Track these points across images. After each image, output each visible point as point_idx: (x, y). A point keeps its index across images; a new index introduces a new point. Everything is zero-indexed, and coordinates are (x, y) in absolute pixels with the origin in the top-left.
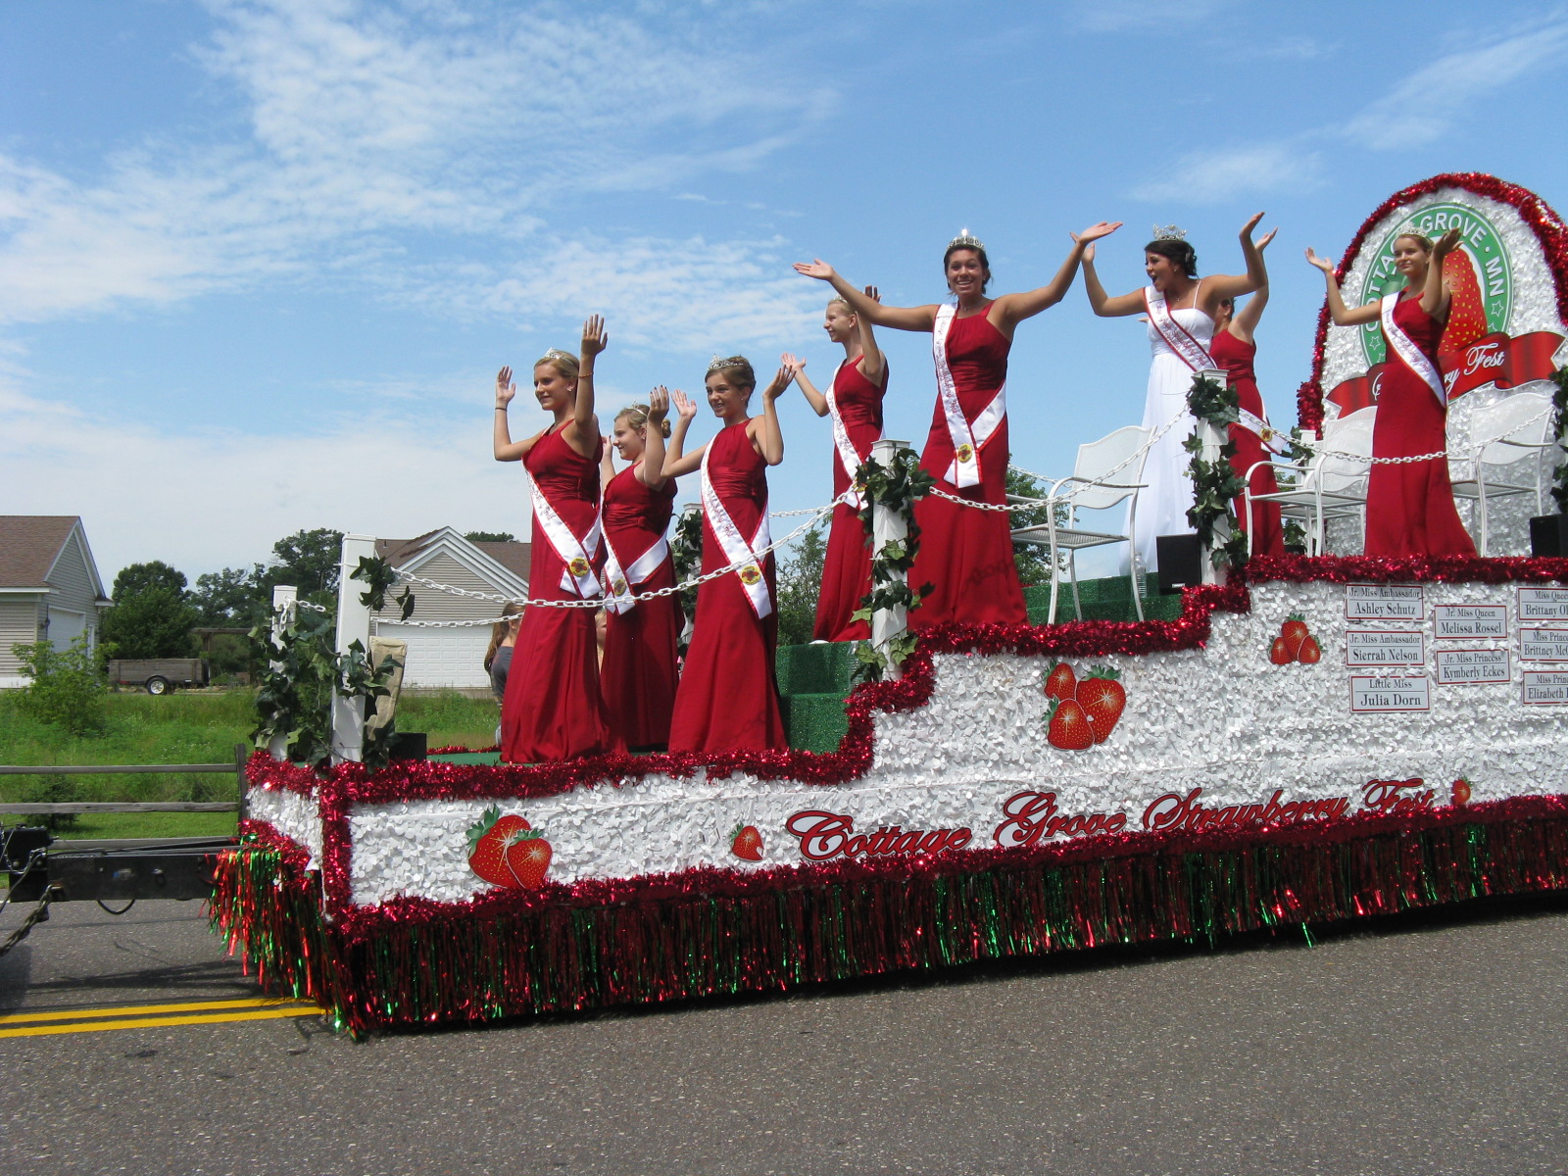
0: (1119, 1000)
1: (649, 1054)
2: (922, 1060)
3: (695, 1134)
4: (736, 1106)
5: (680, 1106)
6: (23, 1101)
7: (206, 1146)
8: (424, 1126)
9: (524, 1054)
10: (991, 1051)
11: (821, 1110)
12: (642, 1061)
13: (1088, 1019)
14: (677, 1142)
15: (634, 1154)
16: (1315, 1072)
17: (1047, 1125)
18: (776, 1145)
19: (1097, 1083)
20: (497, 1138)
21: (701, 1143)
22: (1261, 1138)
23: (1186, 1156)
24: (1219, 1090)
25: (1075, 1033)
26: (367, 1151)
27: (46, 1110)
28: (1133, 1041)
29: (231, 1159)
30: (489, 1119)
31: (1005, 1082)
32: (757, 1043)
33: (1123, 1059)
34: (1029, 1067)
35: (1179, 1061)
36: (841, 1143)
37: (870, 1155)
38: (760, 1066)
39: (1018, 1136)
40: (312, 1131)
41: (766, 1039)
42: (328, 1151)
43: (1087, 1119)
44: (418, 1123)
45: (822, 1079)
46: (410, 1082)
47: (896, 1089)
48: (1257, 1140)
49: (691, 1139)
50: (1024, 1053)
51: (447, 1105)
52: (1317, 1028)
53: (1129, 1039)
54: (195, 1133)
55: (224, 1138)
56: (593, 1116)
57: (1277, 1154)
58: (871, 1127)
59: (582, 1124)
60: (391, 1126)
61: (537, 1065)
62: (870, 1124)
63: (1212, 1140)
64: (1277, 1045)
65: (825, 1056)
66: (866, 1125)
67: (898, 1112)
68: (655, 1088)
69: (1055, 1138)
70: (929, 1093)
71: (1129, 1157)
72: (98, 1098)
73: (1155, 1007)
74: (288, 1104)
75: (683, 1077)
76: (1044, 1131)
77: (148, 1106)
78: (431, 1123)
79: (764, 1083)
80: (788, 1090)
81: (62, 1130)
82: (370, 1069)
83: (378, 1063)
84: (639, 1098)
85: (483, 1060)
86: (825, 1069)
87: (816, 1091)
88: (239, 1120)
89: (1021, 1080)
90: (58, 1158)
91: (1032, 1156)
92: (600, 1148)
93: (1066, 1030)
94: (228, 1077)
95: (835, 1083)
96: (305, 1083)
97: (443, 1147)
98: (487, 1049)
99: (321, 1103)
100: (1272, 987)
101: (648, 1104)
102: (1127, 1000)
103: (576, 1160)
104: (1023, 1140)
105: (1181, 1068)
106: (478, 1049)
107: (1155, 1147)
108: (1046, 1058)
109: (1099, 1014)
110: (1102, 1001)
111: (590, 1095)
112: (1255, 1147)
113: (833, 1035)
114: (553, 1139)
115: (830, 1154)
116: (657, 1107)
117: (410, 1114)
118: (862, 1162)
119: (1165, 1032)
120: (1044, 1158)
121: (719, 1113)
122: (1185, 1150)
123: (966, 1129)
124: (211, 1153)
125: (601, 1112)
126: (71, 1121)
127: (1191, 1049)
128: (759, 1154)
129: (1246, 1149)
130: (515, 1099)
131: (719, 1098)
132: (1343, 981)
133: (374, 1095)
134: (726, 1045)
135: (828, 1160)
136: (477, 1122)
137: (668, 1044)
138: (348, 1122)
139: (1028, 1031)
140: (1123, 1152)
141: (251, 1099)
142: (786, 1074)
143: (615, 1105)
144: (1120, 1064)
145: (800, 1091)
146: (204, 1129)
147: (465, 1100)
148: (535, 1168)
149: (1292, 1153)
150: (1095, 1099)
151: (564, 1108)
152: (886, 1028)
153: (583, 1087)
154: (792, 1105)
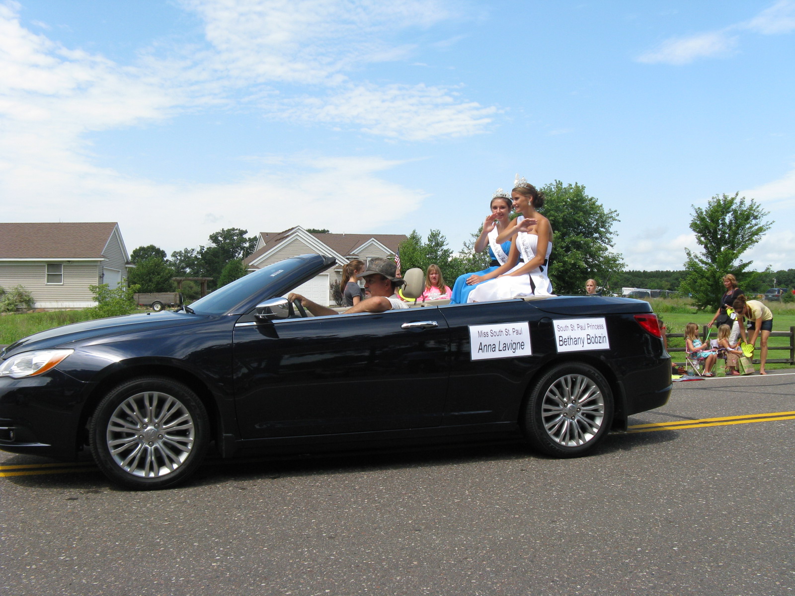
0: (677, 456)
1: (448, 480)
2: (584, 483)
3: (481, 517)
4: (497, 504)
5: (470, 504)
6: (149, 498)
7: (243, 520)
8: (346, 512)
9: (386, 479)
10: (618, 479)
11: (541, 506)
12: (446, 483)
13: (663, 465)
14: (472, 521)
15: (453, 526)
16: (785, 492)
17: (654, 514)
18: (521, 523)
19: (675, 495)
20: (384, 518)
21: (485, 521)
22: (765, 522)
23: (728, 530)
24: (737, 499)
25: (658, 471)
26: (322, 523)
27: (162, 503)
28: (688, 475)
29: (257, 526)
30: (377, 509)
31: (629, 494)
32: (500, 475)
33: (685, 484)
34: (639, 487)
35: (713, 485)
36: (553, 521)
37: (569, 527)
38: (505, 485)
39: (641, 519)
40: (292, 514)
41: (505, 473)
42: (302, 523)
43: (674, 512)
44: (343, 511)
45: (537, 492)
46: (333, 492)
47: (575, 497)
48: (762, 523)
49: (479, 519)
50: (635, 480)
51: (355, 503)
52: (781, 471)
53: (686, 475)
54: (236, 514)
55: (251, 516)
56: (428, 508)
57: (774, 530)
58: (567, 514)
59: (424, 512)
60: (330, 512)
61: (394, 485)
62: (566, 512)
63: (739, 522)
64: (763, 479)
65: (535, 481)
66: (564, 513)
67: (578, 507)
68: (455, 495)
69: (660, 520)
70: (592, 499)
71: (699, 530)
72: (185, 497)
73: (696, 460)
74: (277, 502)
75: (468, 490)
76: (653, 517)
77: (210, 502)
78: (349, 511)
79: (509, 494)
80: (521, 496)
81: (172, 512)
82: (313, 486)
83: (315, 483)
84: (449, 500)
85: (367, 482)
86: (537, 487)
87: (535, 497)
88: (255, 509)
89: (636, 494)
90: (174, 524)
91: (650, 528)
92: (435, 523)
93: (653, 470)
94: (245, 489)
95: (544, 494)
96: (283, 492)
97: (358, 522)
98: (367, 477)
99: (293, 501)
100: (754, 451)
101: (454, 503)
102: (681, 456)
103: (425, 528)
104: (644, 521)
105: (716, 488)
106: (363, 477)
107: (711, 525)
108: (647, 483)
109: (668, 463)
110: (668, 456)
111: (424, 498)
112: (762, 526)
113: (537, 471)
114: (411, 519)
115: (550, 526)
116: (458, 504)
117: (338, 507)
118: (566, 530)
119: (703, 472)
120: (656, 529)
121: (490, 507)
122: (727, 527)
123: (614, 516)
124: (247, 524)
125: (431, 506)
126: (175, 507)
127: (718, 480)
128: (514, 526)
129: (758, 527)
130: (387, 500)
131: (488, 500)
132: (790, 449)
133: (318, 498)
134: (486, 475)
135: (549, 529)
136: (372, 510)
137: (456, 475)
138: (309, 510)
139: (635, 470)
140: (696, 527)
141: (258, 499)
142: (519, 489)
143: (437, 503)
144: (685, 486)
145: (527, 497)
146: (239, 512)
147: (363, 501)
148: (406, 532)
149: (782, 530)
150: (675, 502)
151: (413, 504)
152: (563, 468)
153: (419, 494)
154: (525, 504)
